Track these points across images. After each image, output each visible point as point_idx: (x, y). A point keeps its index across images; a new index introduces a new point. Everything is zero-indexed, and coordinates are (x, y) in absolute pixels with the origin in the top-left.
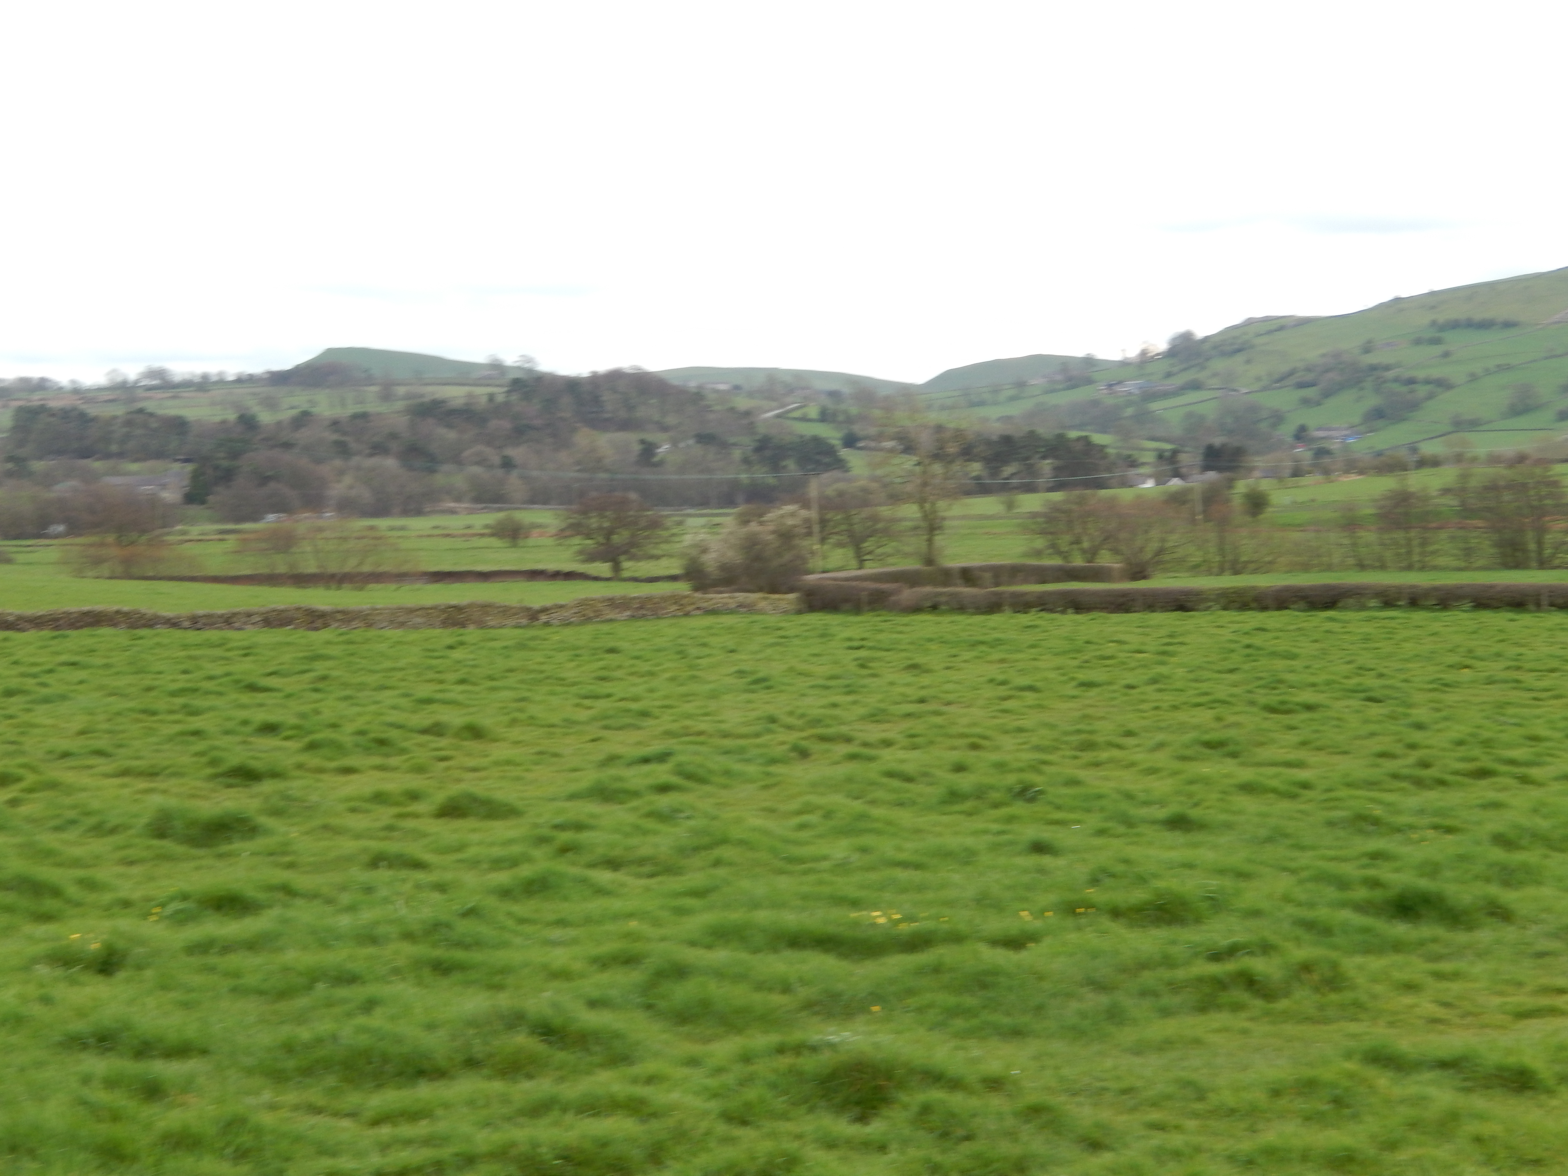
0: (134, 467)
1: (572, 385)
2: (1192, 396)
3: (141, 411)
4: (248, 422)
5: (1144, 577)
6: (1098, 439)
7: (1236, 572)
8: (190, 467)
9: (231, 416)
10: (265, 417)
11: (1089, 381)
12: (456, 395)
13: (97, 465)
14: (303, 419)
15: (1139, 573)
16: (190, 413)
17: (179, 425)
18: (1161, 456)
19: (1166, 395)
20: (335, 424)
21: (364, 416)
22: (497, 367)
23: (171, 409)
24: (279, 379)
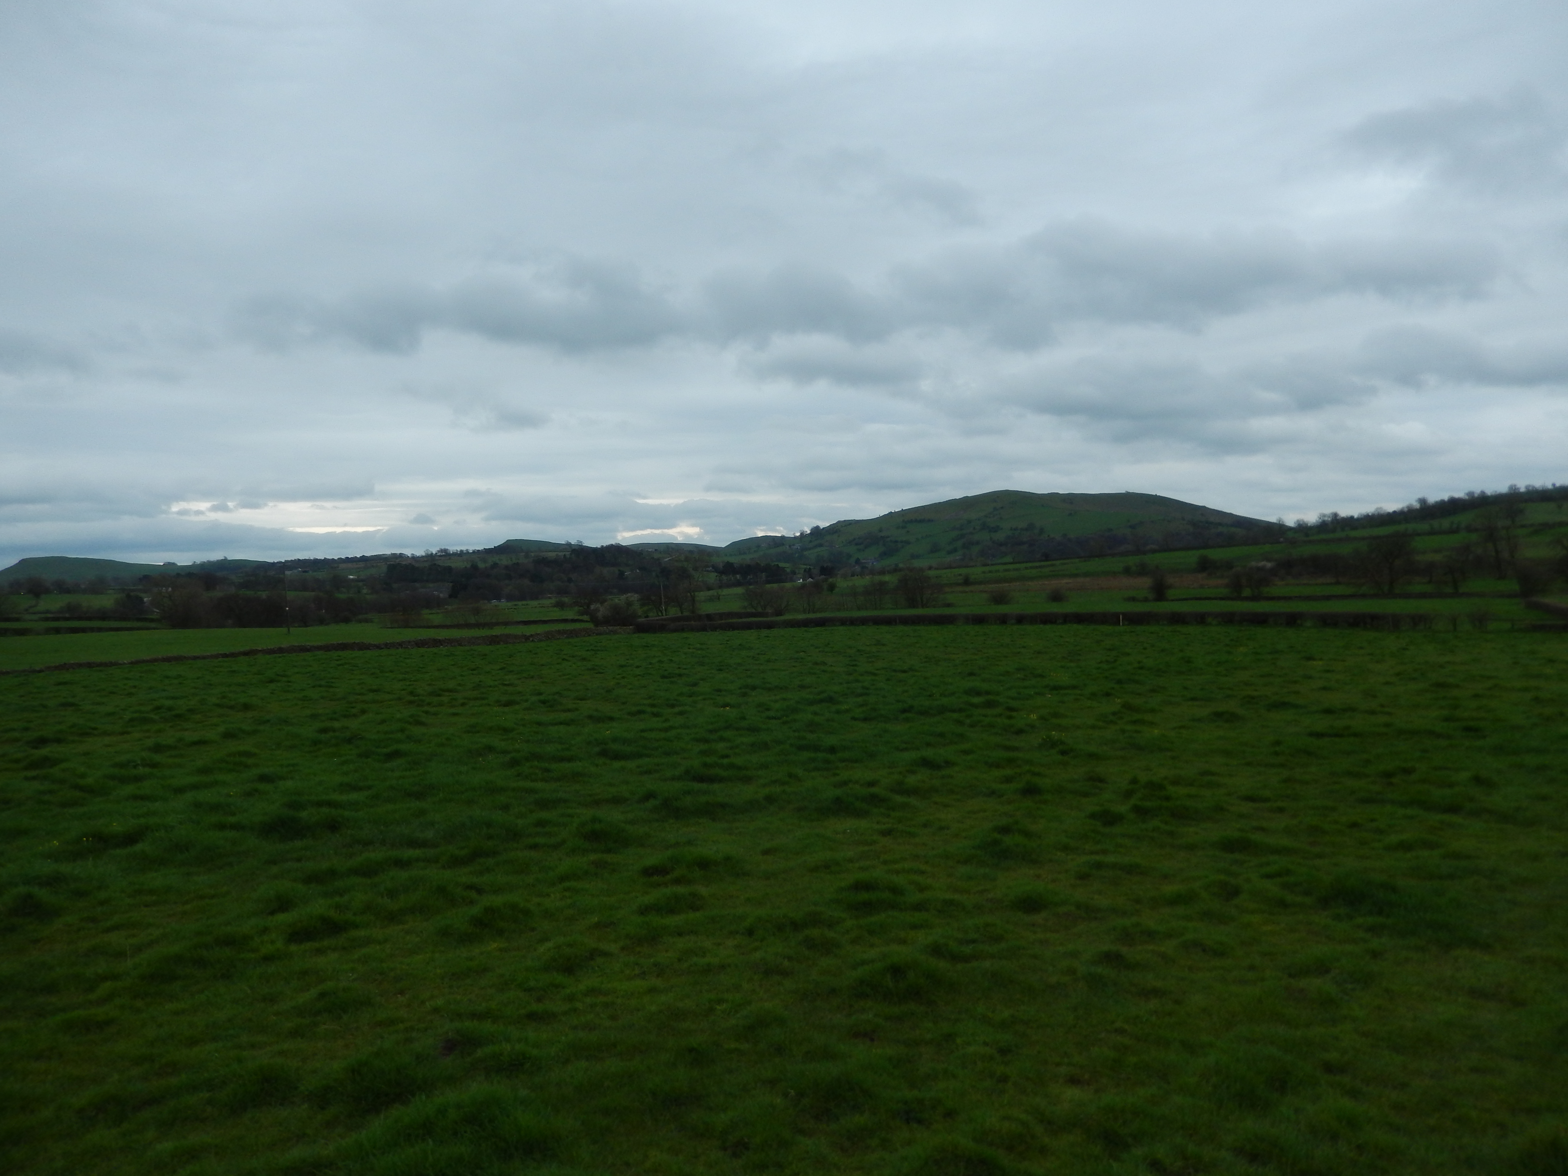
0: (431, 585)
1: (594, 550)
2: (819, 549)
3: (435, 564)
4: (475, 567)
5: (781, 615)
6: (782, 565)
7: (814, 612)
8: (451, 585)
9: (469, 566)
10: (481, 565)
11: (783, 544)
12: (552, 555)
13: (417, 585)
14: (495, 565)
15: (779, 613)
16: (453, 565)
17: (450, 569)
18: (805, 571)
19: (810, 549)
20: (507, 567)
21: (518, 564)
22: (569, 545)
23: (448, 564)
24: (488, 551)
